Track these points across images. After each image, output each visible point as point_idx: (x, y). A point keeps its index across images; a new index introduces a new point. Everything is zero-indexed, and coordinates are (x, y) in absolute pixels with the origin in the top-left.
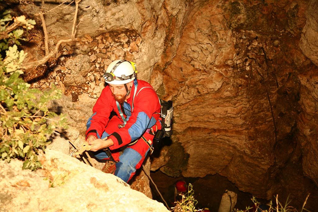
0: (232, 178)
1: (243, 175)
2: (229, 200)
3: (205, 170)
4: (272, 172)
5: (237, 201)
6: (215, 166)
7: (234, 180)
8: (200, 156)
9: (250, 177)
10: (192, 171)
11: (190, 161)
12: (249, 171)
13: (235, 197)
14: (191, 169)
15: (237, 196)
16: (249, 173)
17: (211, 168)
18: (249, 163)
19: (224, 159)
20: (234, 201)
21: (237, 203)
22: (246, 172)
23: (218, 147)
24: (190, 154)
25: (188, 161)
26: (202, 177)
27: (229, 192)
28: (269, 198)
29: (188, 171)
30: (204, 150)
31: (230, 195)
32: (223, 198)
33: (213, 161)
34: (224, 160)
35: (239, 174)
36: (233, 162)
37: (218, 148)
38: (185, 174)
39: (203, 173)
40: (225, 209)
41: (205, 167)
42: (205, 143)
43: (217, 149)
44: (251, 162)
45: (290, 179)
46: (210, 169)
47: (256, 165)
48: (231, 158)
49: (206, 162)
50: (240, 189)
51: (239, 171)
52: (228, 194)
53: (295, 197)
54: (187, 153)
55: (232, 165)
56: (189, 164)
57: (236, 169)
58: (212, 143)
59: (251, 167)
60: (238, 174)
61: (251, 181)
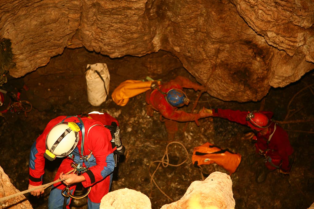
0: (94, 44)
1: (110, 33)
2: (98, 77)
3: (46, 52)
4: (150, 7)
5: (110, 73)
6: (59, 39)
7: (98, 48)
8: (28, 34)
9: (121, 31)
10: (26, 63)
11: (15, 50)
12: (116, 23)
13: (105, 69)
14: (23, 60)
15: (106, 66)
16: (119, 26)
17: (54, 46)
18: (113, 9)
19: (69, 21)
20: (106, 75)
21: (111, 76)
22: (112, 26)
23: (51, 5)
24: (10, 38)
25: (11, 51)
26: (44, 65)
27: (93, 66)
28: (157, 48)
29: (19, 66)
30: (31, 21)
31: (96, 70)
32: (87, 80)
33: (52, 32)
34: (70, 23)
35: (103, 35)
36: (86, 20)
37: (52, 7)
38: (17, 73)
39: (44, 58)
40: (97, 93)
41: (43, 48)
42: (27, 8)
43: (50, 9)
44: (115, 6)
45: (180, 6)
46: (53, 48)
47: (125, 8)
48: (79, 15)
49: (42, 38)
50: (112, 56)
51: (101, 29)
52: (92, 70)
53: (195, 29)
54: (4, 38)
55: (86, 26)
56: (16, 55)
57: (94, 28)
58: (38, 4)
59: (116, 15)
60: (101, 34)
61: (126, 35)
